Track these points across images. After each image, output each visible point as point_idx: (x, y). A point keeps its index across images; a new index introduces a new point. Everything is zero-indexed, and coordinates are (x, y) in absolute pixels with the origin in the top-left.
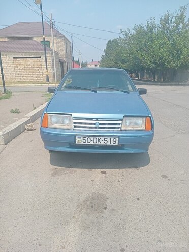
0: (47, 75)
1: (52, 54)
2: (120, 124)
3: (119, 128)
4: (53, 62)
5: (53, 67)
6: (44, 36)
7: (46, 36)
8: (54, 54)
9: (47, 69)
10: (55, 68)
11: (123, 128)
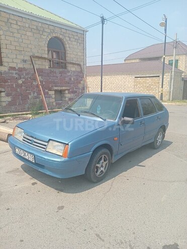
0: (162, 94)
1: (171, 73)
2: (45, 146)
3: (44, 148)
4: (171, 81)
5: (171, 86)
6: (164, 56)
7: (166, 56)
8: (173, 73)
9: (162, 87)
10: (172, 87)
11: (47, 150)
